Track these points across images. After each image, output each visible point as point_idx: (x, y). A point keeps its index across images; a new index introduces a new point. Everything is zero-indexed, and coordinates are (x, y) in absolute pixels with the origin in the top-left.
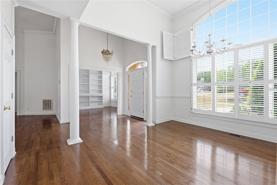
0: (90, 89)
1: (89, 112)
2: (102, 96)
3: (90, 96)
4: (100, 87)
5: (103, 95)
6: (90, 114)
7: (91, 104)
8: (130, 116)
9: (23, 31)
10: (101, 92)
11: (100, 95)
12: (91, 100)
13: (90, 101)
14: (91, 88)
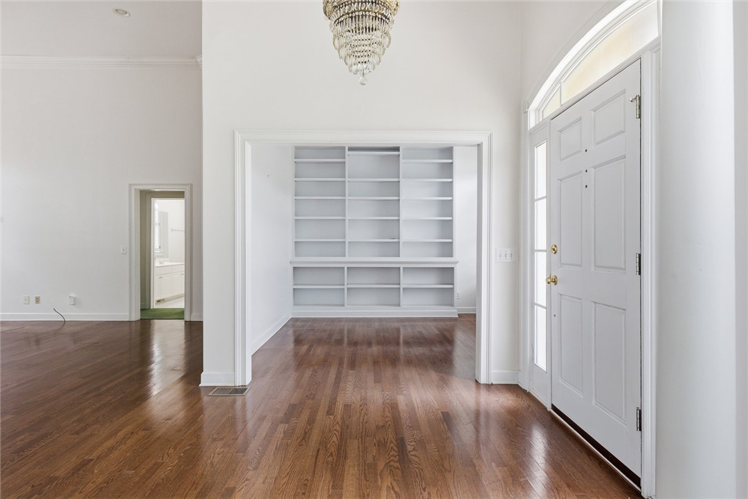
0: (402, 240)
1: (398, 330)
2: (452, 269)
3: (402, 266)
4: (447, 227)
5: (456, 263)
6: (401, 341)
7: (406, 300)
8: (550, 409)
9: (197, 61)
10: (447, 249)
11: (444, 262)
12: (406, 281)
13: (402, 286)
14: (406, 234)
